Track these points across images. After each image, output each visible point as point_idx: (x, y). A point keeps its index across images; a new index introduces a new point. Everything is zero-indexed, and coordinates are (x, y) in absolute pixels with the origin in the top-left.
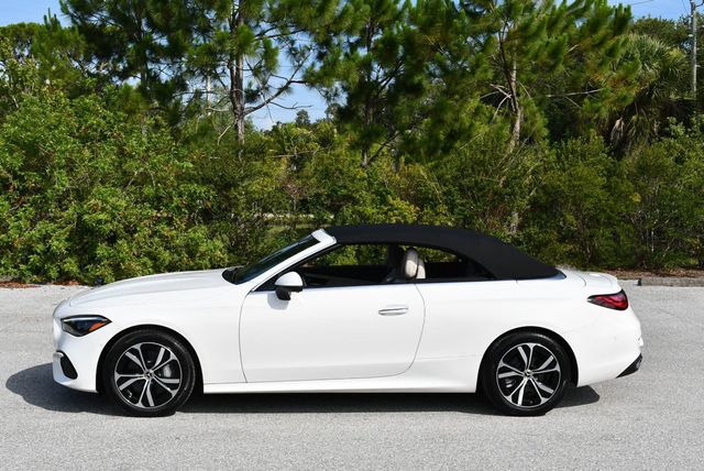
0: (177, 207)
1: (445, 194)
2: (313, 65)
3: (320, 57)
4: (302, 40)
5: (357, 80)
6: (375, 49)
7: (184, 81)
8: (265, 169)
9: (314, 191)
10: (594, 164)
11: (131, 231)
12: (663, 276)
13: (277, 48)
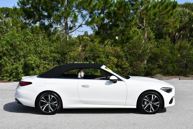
0: (50, 60)
1: (125, 55)
2: (88, 19)
3: (90, 17)
4: (84, 12)
5: (100, 23)
6: (105, 15)
7: (51, 24)
8: (74, 49)
9: (88, 55)
10: (167, 46)
11: (38, 67)
12: (187, 77)
13: (78, 15)
